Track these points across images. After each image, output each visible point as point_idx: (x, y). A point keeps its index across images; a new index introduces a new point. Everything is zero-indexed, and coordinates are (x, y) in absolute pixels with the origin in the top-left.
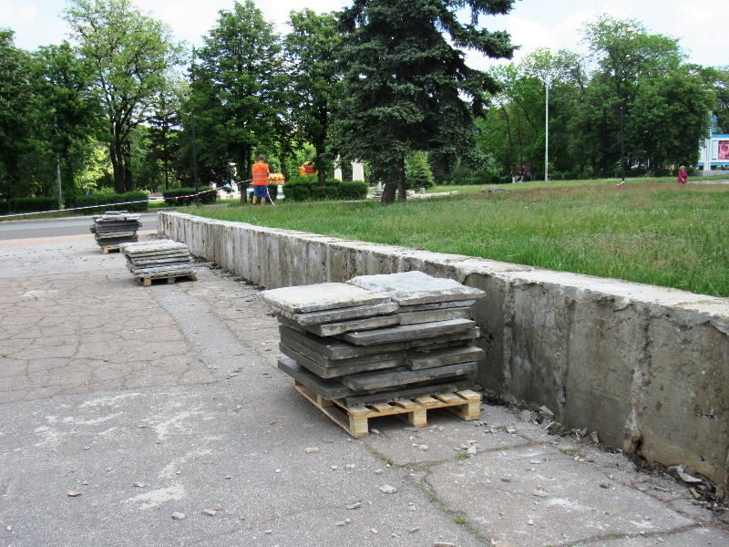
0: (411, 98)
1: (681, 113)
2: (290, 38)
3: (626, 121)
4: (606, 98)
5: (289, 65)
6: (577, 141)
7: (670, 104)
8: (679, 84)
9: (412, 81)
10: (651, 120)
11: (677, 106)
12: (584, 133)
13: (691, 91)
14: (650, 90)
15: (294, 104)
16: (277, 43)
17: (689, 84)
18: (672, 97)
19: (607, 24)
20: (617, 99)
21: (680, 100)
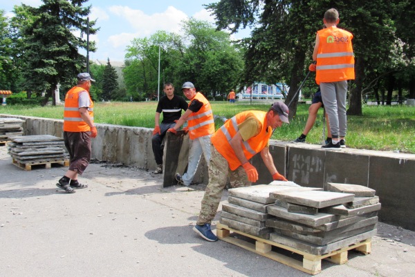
0: (52, 66)
1: (228, 70)
2: (14, 19)
3: (201, 72)
4: (192, 59)
5: (13, 33)
6: (178, 81)
7: (222, 64)
8: (227, 55)
9: (53, 59)
10: (213, 72)
11: (225, 66)
12: (182, 77)
13: (232, 59)
14: (213, 57)
15: (14, 55)
16: (7, 21)
17: (231, 56)
18: (223, 61)
19: (194, 22)
20: (196, 61)
21: (227, 63)
